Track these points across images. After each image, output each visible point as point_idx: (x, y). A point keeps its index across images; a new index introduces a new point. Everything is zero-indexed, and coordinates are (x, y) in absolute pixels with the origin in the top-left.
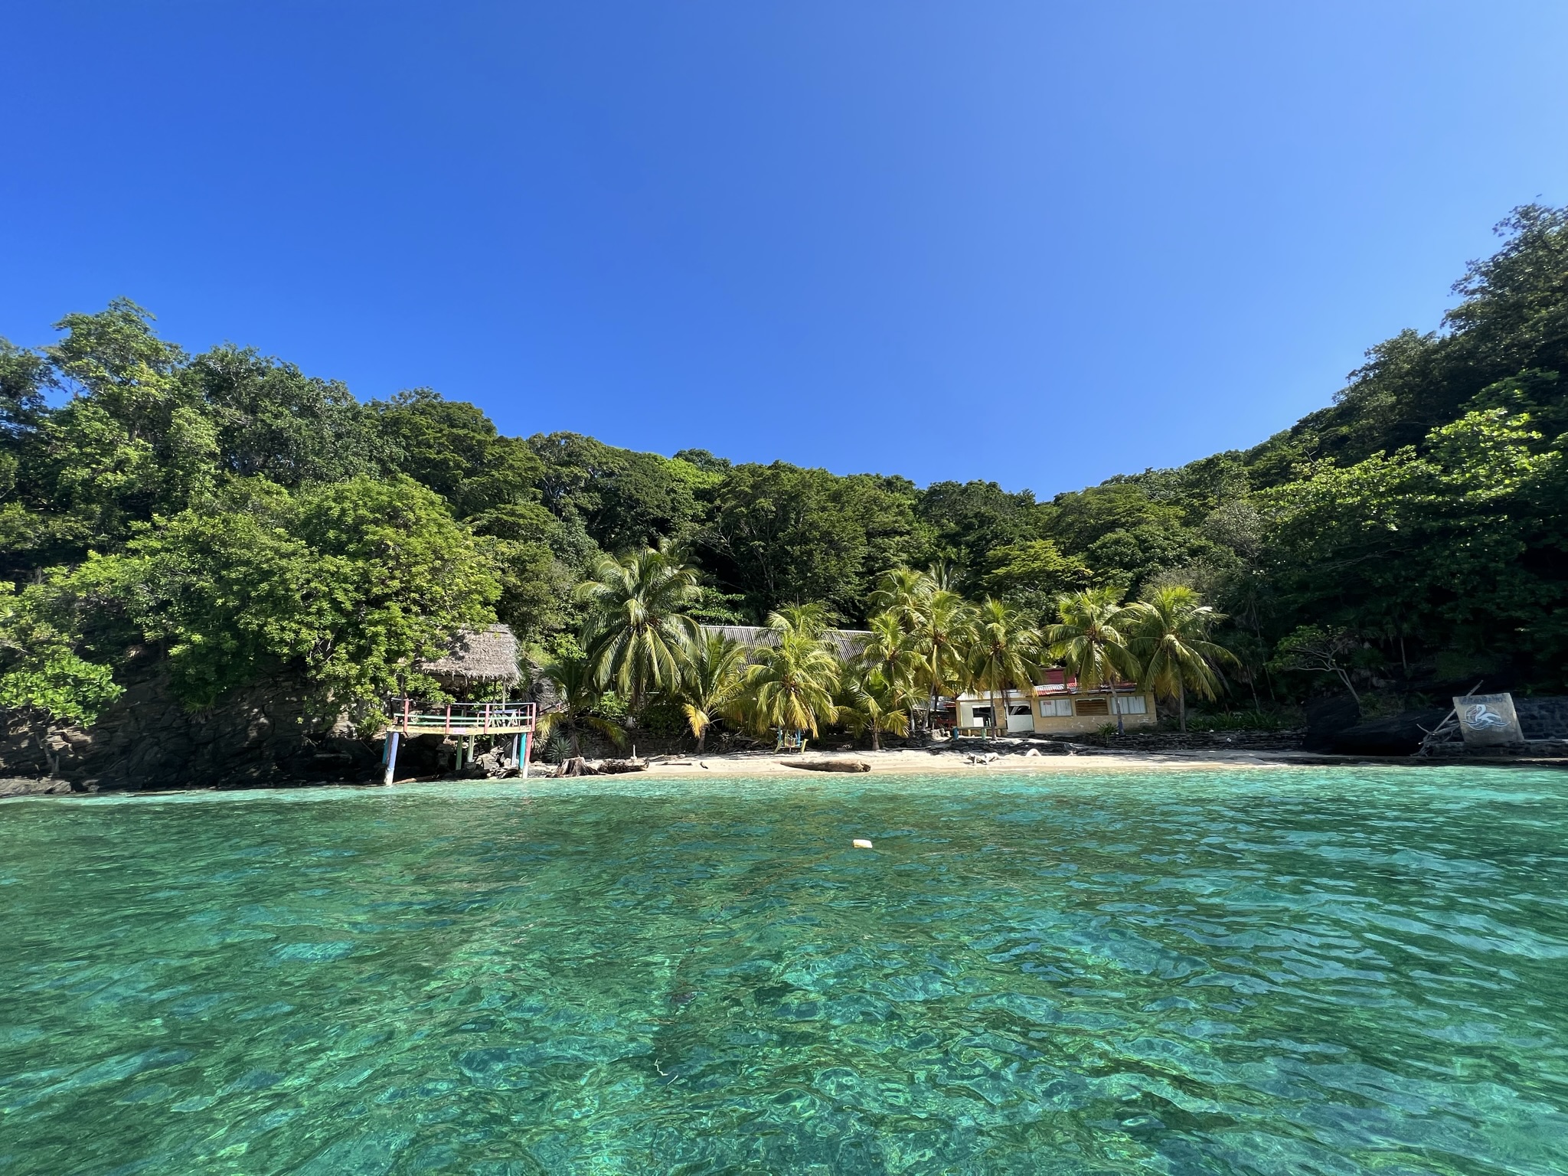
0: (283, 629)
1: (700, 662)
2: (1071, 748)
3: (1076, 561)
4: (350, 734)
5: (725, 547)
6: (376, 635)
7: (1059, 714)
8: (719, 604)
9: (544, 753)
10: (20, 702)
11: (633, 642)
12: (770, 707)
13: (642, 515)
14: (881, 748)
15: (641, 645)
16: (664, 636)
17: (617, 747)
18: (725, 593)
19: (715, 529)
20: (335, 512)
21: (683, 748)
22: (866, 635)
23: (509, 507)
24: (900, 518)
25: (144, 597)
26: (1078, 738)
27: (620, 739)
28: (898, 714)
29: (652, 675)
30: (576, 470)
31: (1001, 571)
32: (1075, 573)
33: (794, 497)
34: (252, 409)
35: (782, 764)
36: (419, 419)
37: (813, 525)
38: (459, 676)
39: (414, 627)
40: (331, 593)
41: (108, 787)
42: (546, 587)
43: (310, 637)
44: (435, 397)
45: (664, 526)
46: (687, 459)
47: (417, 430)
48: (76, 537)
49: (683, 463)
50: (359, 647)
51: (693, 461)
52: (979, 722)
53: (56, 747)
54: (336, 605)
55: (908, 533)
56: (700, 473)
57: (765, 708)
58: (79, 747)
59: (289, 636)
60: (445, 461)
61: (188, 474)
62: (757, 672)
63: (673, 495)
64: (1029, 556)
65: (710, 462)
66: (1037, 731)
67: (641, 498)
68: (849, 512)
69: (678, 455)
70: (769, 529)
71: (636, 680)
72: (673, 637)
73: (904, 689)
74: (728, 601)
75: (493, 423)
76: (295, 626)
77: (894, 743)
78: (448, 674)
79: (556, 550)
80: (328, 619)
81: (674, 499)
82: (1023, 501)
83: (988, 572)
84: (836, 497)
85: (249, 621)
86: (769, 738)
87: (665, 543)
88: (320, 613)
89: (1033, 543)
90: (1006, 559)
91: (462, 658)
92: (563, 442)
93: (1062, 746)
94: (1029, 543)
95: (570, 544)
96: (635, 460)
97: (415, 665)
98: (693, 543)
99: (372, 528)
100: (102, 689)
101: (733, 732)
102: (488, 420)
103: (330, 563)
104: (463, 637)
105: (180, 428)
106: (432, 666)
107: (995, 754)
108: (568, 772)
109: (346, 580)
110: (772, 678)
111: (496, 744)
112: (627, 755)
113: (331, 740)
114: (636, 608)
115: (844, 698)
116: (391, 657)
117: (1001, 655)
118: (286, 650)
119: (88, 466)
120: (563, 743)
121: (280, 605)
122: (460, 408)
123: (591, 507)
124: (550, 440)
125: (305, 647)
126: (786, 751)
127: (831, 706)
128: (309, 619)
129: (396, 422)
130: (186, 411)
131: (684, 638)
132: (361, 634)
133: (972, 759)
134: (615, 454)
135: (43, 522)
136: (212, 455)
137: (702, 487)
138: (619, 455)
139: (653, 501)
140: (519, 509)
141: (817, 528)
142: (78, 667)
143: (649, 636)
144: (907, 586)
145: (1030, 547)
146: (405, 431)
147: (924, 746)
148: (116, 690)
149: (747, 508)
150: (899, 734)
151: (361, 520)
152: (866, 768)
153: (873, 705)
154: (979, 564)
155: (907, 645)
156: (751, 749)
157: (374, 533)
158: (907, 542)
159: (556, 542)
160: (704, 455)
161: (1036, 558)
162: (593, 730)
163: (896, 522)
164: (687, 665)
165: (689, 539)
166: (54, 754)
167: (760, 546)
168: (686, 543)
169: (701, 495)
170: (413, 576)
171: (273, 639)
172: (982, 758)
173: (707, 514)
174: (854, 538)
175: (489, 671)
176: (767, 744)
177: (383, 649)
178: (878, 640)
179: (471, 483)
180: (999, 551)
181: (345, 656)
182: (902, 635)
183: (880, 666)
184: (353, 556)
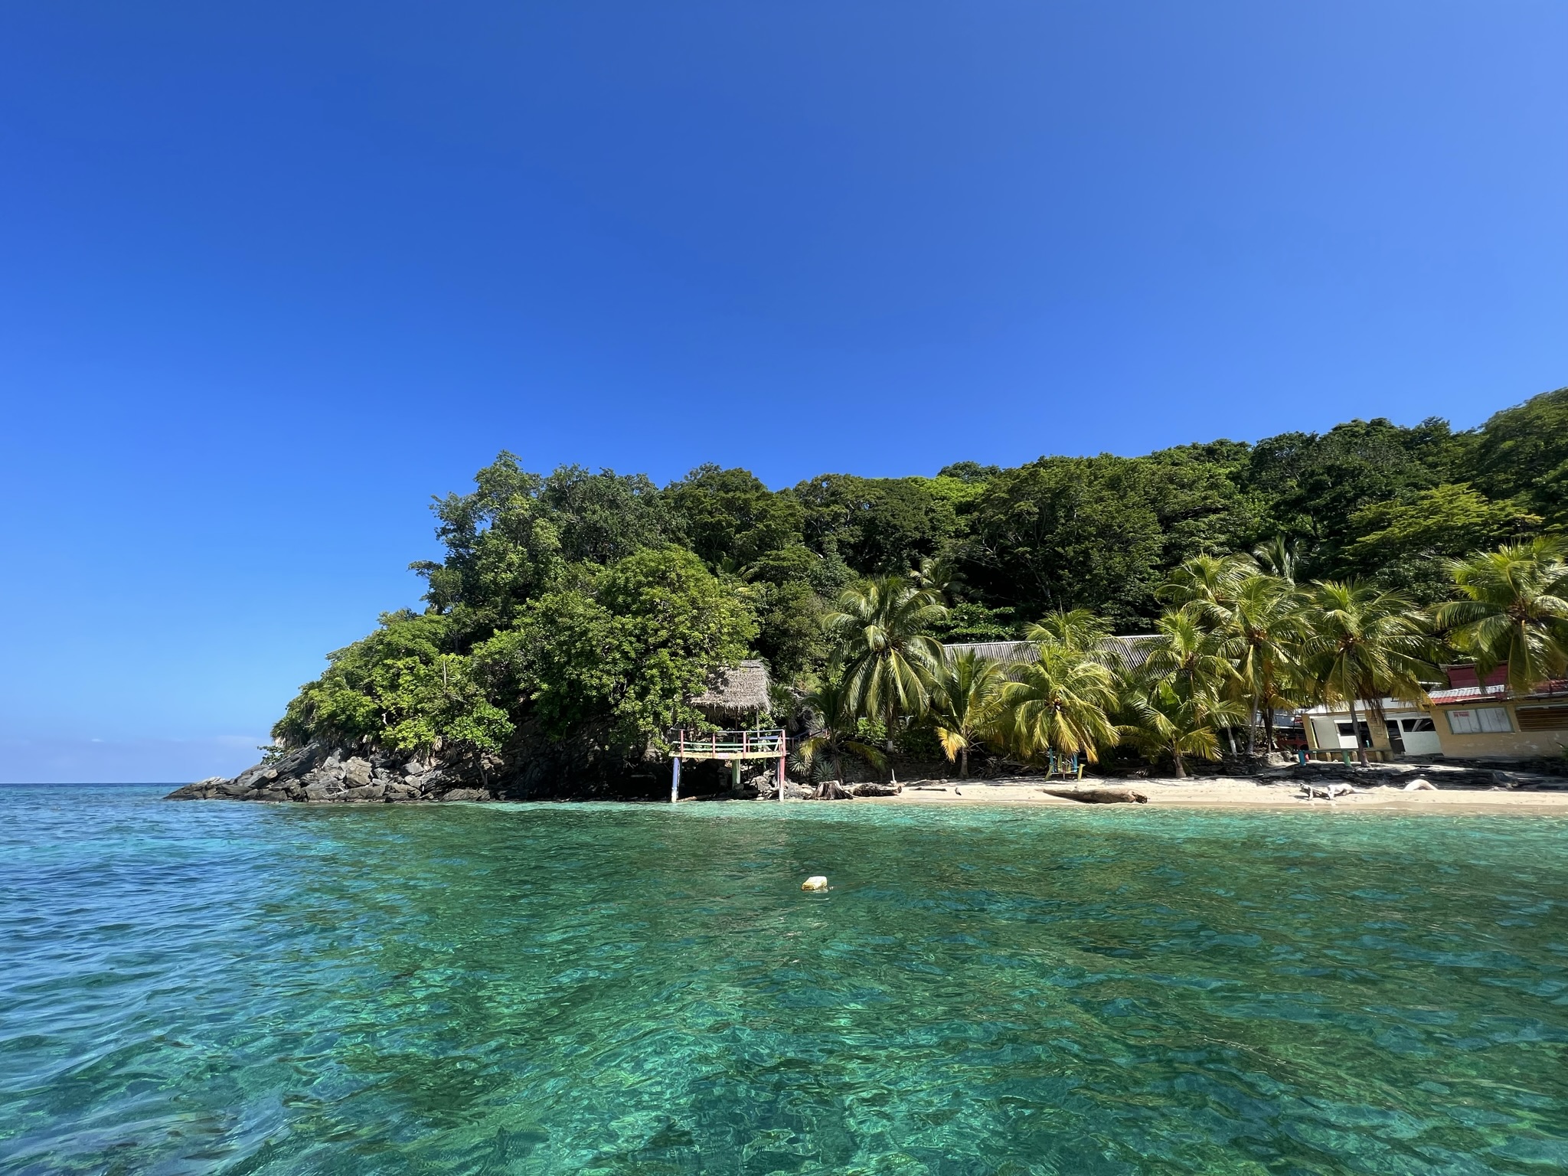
0: (592, 676)
1: (951, 685)
2: (1507, 779)
3: (1513, 508)
4: (657, 758)
5: (992, 559)
6: (653, 676)
7: (1486, 728)
8: (988, 620)
9: (810, 776)
10: (460, 737)
11: (878, 667)
12: (1031, 730)
13: (901, 539)
14: (1189, 775)
15: (886, 669)
16: (910, 659)
17: (878, 771)
18: (990, 609)
19: (979, 542)
20: (621, 582)
21: (947, 773)
22: (1153, 640)
23: (774, 552)
24: (1210, 492)
25: (520, 659)
26: (1521, 766)
27: (880, 762)
28: (1204, 733)
29: (898, 701)
30: (835, 508)
31: (1372, 538)
32: (1509, 523)
33: (1060, 493)
34: (579, 511)
35: (1046, 792)
36: (700, 492)
37: (1087, 520)
38: (719, 707)
39: (680, 669)
40: (620, 645)
41: (510, 797)
42: (808, 621)
43: (610, 682)
44: (716, 469)
45: (926, 547)
46: (952, 475)
47: (697, 500)
48: (490, 621)
49: (946, 479)
50: (642, 687)
51: (958, 476)
52: (1350, 742)
53: (486, 768)
54: (625, 655)
55: (1225, 508)
56: (965, 486)
57: (1024, 730)
58: (498, 767)
59: (595, 682)
60: (719, 522)
61: (546, 566)
62: (1013, 690)
63: (931, 515)
64: (1422, 510)
65: (976, 473)
66: (1447, 755)
67: (898, 523)
68: (1133, 497)
69: (943, 472)
70: (1037, 532)
71: (883, 703)
72: (920, 659)
73: (1206, 702)
74: (996, 615)
75: (761, 481)
76: (599, 674)
77: (1208, 769)
78: (711, 706)
79: (816, 585)
80: (621, 666)
81: (933, 518)
82: (1427, 435)
83: (1352, 542)
84: (1114, 484)
85: (571, 672)
86: (1040, 762)
87: (927, 564)
88: (614, 662)
89: (1434, 491)
90: (1383, 521)
91: (721, 692)
92: (824, 485)
93: (1489, 776)
94: (1423, 493)
95: (828, 578)
96: (891, 487)
97: (686, 698)
98: (958, 560)
99: (646, 589)
100: (503, 727)
101: (999, 756)
102: (756, 480)
103: (618, 621)
104: (724, 673)
105: (537, 534)
106: (698, 700)
107: (1347, 786)
108: (823, 795)
109: (631, 634)
110: (1030, 696)
111: (768, 768)
112: (886, 781)
113: (643, 762)
114: (875, 634)
115: (1125, 716)
116: (667, 693)
117: (1355, 652)
118: (594, 693)
119: (493, 571)
120: (825, 767)
121: (590, 658)
122: (733, 475)
123: (852, 540)
124: (812, 485)
125: (606, 690)
126: (1058, 777)
127: (1108, 725)
128: (608, 667)
129: (682, 497)
130: (540, 521)
131: (931, 660)
132: (643, 677)
133: (1307, 791)
134: (870, 485)
135: (475, 613)
136: (556, 550)
137: (964, 500)
138: (878, 484)
139: (911, 524)
140: (783, 554)
141: (1093, 522)
142: (490, 711)
143: (893, 661)
144: (1208, 575)
145: (1423, 498)
146: (689, 504)
147: (1251, 773)
148: (511, 727)
149: (1005, 514)
150: (1208, 757)
151: (640, 584)
152: (1141, 799)
153: (1162, 722)
154: (1339, 533)
155: (1208, 647)
156: (1021, 775)
157: (647, 594)
158: (1224, 520)
159: (816, 578)
160: (969, 466)
161: (1434, 511)
162: (853, 755)
163: (1205, 498)
164: (936, 686)
165: (953, 556)
166: (485, 772)
167: (1027, 552)
168: (949, 561)
169: (963, 509)
170: (677, 625)
171: (586, 685)
172: (1325, 790)
173: (972, 528)
174: (1143, 527)
175: (744, 702)
176: (1035, 767)
177: (658, 688)
178: (1166, 645)
179: (742, 538)
180: (1368, 509)
181: (633, 695)
182: (1199, 636)
183: (1173, 676)
184: (635, 614)
